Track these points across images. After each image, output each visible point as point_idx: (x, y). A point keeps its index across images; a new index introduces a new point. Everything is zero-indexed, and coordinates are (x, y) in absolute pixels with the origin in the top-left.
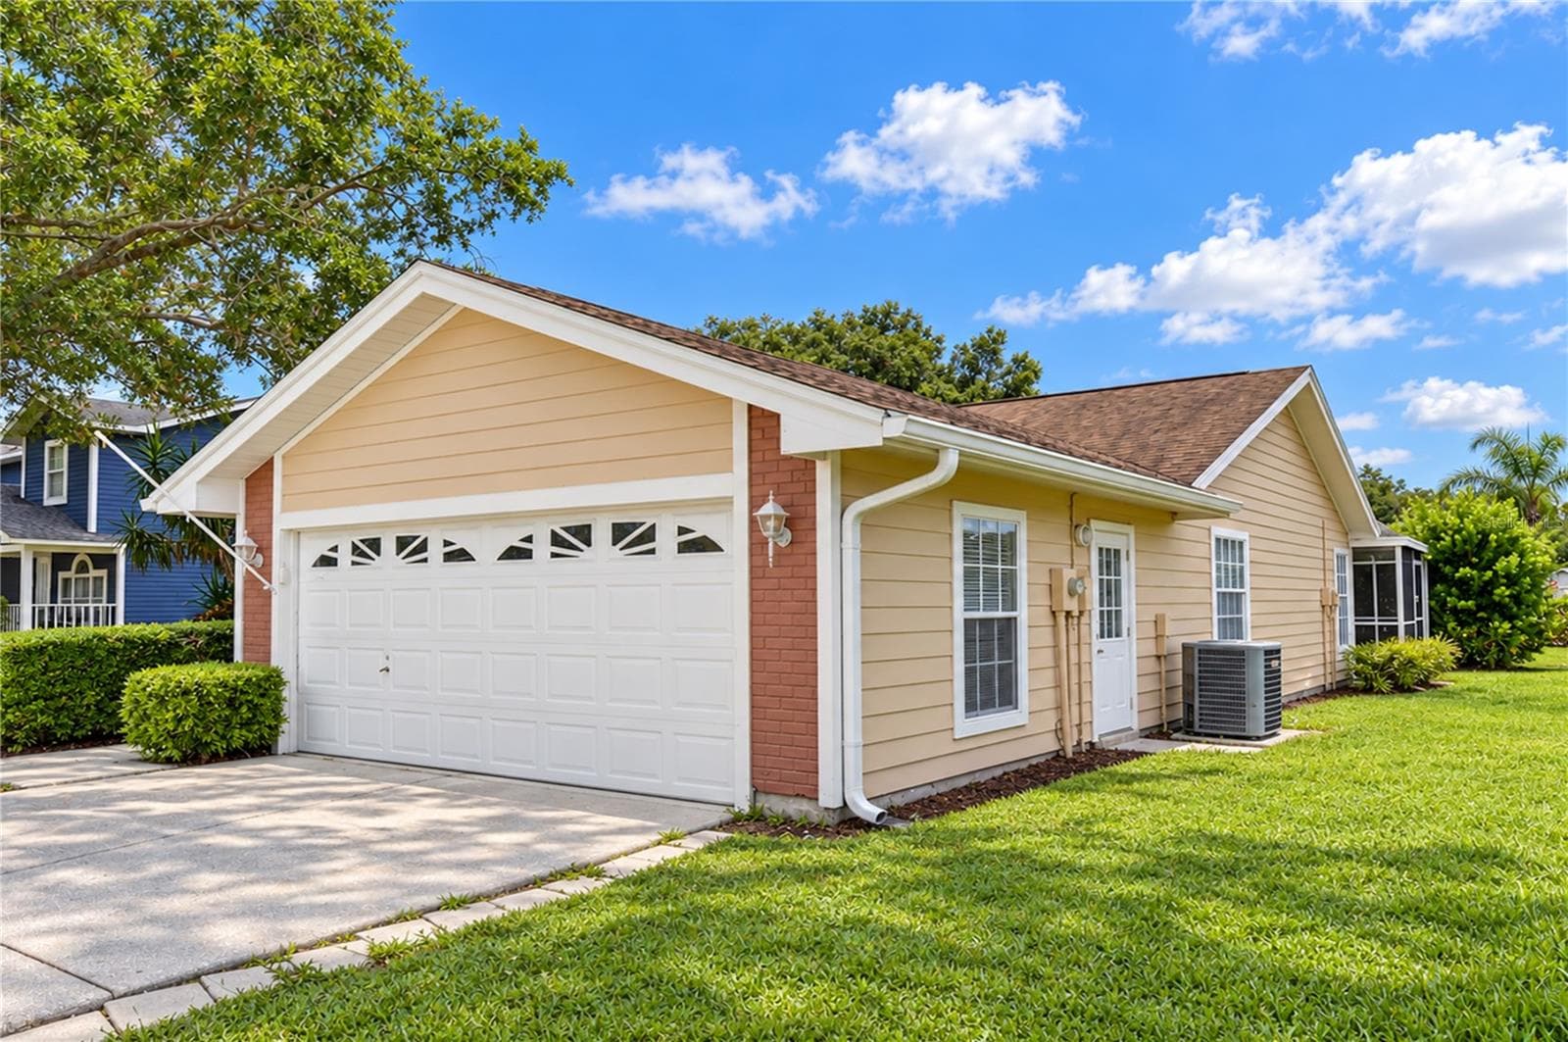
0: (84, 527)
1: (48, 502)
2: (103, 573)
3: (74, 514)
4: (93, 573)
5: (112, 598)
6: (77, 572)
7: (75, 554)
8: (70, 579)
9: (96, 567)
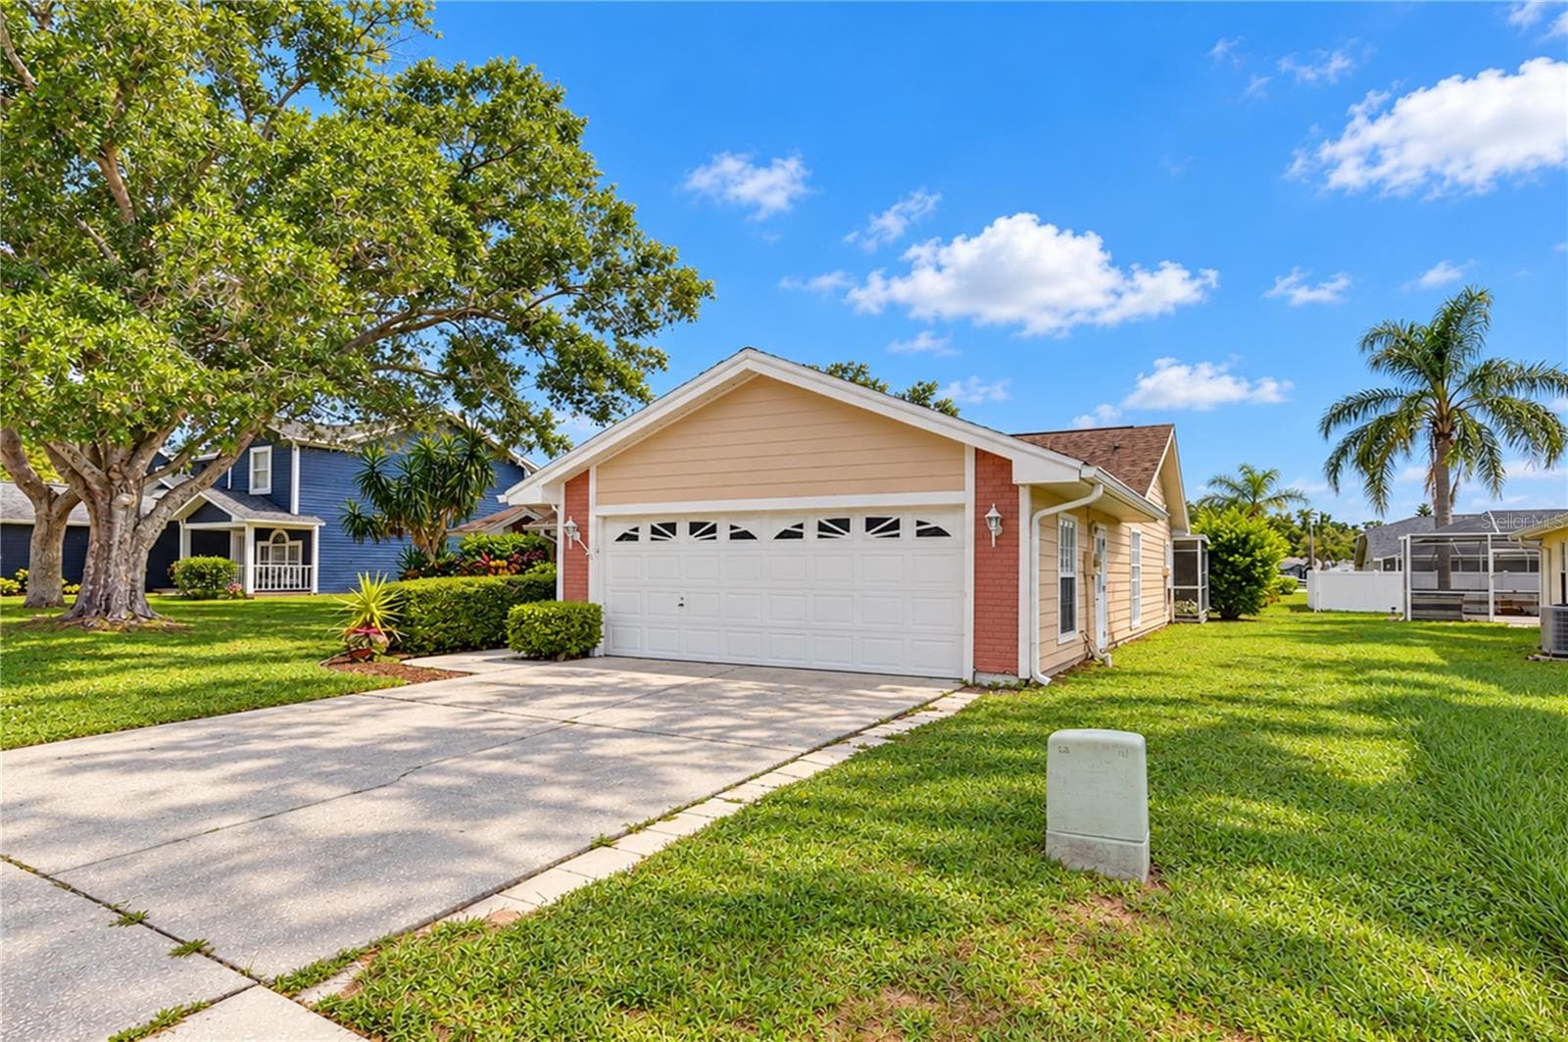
0: (288, 511)
1: (252, 491)
2: (299, 543)
3: (278, 500)
4: (289, 543)
5: (307, 560)
6: (274, 542)
7: (272, 530)
8: (267, 548)
9: (291, 539)
